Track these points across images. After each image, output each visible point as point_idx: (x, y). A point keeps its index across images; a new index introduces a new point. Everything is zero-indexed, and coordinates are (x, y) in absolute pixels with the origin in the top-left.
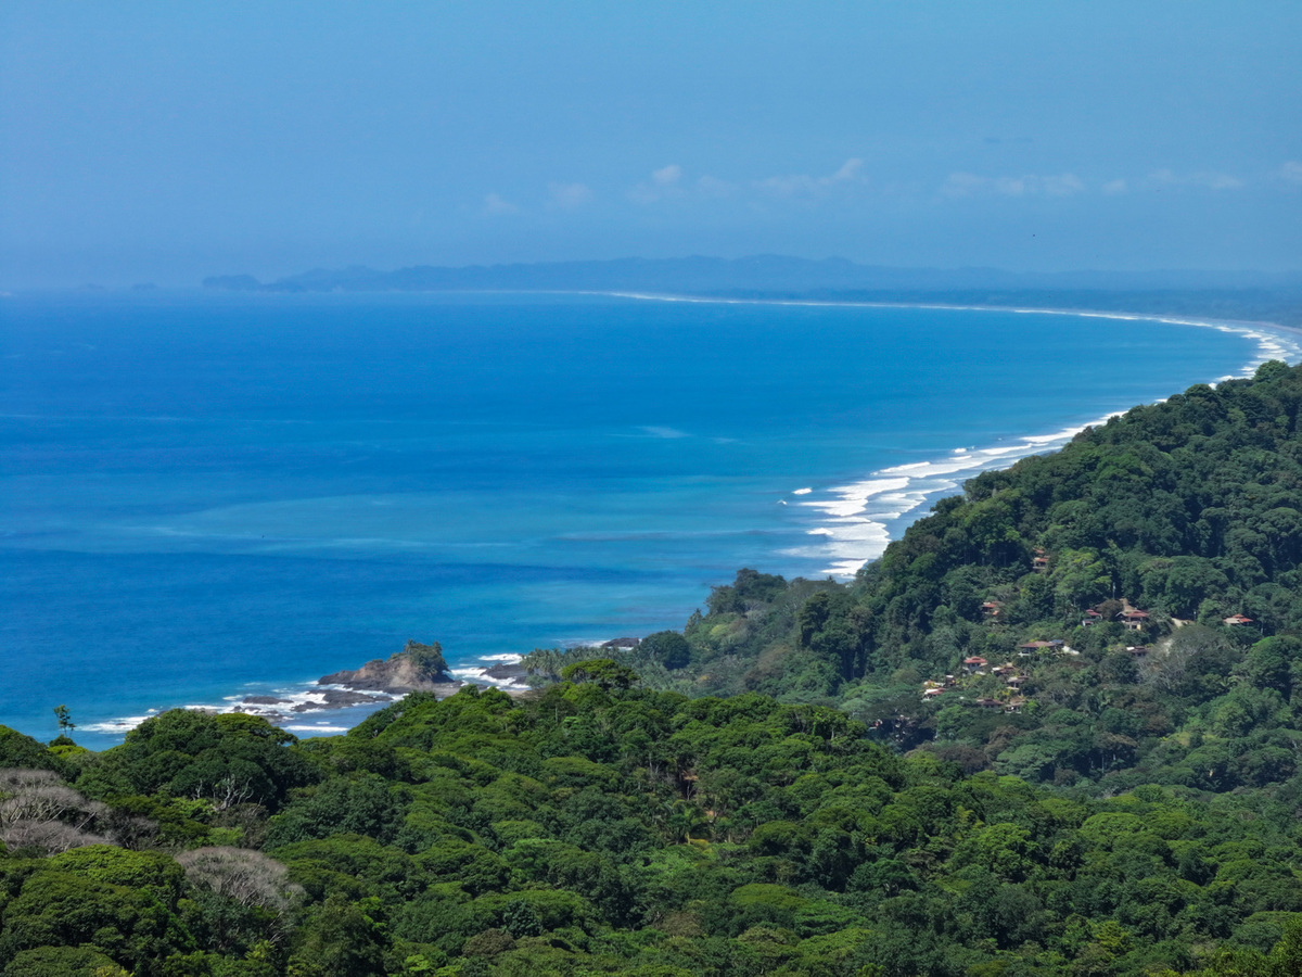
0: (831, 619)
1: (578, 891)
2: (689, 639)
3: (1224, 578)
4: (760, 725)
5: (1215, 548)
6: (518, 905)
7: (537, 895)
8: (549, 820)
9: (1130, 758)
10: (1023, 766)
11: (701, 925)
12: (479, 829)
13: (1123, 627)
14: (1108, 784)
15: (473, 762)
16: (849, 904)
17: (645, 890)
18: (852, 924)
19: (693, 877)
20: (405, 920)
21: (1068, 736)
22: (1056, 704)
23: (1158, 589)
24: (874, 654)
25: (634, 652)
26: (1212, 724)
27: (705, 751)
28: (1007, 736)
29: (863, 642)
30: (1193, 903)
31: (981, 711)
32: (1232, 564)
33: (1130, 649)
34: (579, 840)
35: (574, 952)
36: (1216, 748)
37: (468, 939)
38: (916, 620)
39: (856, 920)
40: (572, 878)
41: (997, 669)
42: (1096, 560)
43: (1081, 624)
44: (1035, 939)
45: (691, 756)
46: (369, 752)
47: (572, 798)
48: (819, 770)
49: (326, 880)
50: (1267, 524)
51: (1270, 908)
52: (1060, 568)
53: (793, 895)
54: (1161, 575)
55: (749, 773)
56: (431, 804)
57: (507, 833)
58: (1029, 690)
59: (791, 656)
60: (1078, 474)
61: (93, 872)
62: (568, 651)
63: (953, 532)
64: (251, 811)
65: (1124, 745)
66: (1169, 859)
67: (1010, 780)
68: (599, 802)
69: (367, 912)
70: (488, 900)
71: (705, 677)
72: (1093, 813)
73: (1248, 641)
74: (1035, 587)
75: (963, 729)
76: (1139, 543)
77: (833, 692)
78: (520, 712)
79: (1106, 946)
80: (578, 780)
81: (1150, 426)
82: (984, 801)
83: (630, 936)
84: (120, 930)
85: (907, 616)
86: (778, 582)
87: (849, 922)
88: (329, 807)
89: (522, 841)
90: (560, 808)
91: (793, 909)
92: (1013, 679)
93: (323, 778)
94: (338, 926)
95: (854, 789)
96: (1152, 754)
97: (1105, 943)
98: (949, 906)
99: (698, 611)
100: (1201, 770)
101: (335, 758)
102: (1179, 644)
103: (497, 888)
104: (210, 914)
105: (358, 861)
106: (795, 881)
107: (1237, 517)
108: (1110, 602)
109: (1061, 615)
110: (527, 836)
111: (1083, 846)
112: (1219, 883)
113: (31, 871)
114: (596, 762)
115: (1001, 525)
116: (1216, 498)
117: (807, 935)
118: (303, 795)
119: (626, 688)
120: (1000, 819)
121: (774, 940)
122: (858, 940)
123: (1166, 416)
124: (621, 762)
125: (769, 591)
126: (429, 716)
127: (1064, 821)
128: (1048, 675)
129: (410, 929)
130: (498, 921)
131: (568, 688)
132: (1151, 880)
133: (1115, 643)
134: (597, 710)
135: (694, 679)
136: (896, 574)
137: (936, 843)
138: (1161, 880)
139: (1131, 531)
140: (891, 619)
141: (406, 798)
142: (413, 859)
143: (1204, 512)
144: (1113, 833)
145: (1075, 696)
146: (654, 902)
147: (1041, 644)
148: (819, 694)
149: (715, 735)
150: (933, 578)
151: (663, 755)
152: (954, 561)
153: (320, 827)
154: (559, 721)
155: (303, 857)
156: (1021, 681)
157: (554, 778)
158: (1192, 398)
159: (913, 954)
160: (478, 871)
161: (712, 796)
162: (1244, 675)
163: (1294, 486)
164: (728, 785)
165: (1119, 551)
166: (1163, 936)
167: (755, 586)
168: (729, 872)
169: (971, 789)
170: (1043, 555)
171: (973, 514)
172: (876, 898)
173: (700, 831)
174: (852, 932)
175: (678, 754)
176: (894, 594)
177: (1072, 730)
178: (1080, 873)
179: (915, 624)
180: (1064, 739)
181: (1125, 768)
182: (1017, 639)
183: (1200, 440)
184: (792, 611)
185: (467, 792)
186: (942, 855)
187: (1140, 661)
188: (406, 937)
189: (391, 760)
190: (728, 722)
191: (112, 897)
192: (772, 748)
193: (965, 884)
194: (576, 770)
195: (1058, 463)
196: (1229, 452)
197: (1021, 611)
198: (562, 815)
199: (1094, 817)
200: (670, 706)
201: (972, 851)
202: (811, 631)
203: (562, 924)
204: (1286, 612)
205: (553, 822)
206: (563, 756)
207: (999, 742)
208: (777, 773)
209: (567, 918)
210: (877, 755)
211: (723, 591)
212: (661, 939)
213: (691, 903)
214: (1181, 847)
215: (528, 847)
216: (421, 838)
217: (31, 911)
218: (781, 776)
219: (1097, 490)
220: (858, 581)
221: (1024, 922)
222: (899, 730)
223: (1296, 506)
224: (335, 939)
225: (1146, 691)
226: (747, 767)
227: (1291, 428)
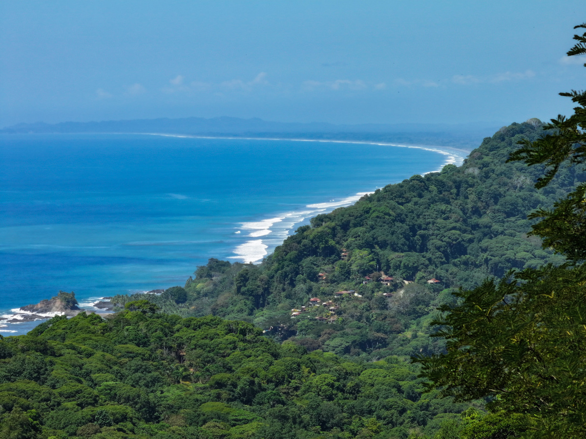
0: (250, 281)
1: (130, 405)
2: (187, 290)
3: (427, 262)
4: (214, 330)
5: (423, 249)
6: (102, 412)
7: (112, 408)
8: (117, 373)
9: (384, 344)
10: (336, 347)
11: (186, 421)
12: (85, 377)
13: (382, 284)
14: (374, 355)
15: (83, 347)
16: (254, 411)
17: (161, 405)
18: (255, 420)
19: (183, 399)
20: (50, 419)
21: (356, 333)
22: (351, 319)
23: (397, 267)
24: (270, 297)
25: (162, 295)
26: (421, 328)
27: (189, 341)
28: (329, 334)
29: (265, 291)
30: (410, 410)
31: (318, 322)
32: (431, 256)
33: (384, 294)
34: (131, 382)
35: (127, 434)
36: (423, 339)
37: (79, 428)
38: (288, 282)
39: (256, 418)
40: (127, 400)
41: (325, 303)
42: (370, 254)
43: (363, 283)
44: (338, 427)
45: (183, 344)
46: (35, 342)
47: (128, 363)
48: (241, 350)
49: (14, 401)
50: (447, 238)
51: (445, 412)
52: (353, 258)
53: (228, 407)
54: (398, 261)
55: (209, 352)
56: (64, 366)
57: (98, 379)
58: (339, 313)
59: (232, 298)
60: (361, 216)
62: (132, 295)
63: (305, 241)
65: (382, 338)
66: (400, 390)
67: (330, 354)
68: (141, 365)
69: (30, 416)
70: (88, 410)
71: (193, 307)
72: (366, 369)
73: (438, 291)
74: (342, 267)
75: (309, 330)
76: (389, 246)
77: (250, 314)
78: (105, 324)
79: (370, 430)
80: (131, 355)
81: (394, 194)
82: (315, 364)
83: (153, 426)
85: (284, 280)
86: (227, 264)
87: (253, 419)
88: (16, 368)
89: (105, 383)
90: (123, 368)
91: (228, 413)
92: (332, 308)
93: (14, 355)
94: (17, 423)
95: (257, 359)
96: (394, 342)
97: (370, 428)
98: (299, 412)
99: (191, 277)
100: (417, 349)
101: (20, 346)
102: (406, 292)
103: (93, 405)
105: (30, 392)
106: (229, 400)
107: (433, 235)
108: (376, 273)
109: (353, 279)
110: (107, 381)
111: (361, 384)
112: (422, 401)
114: (139, 347)
115: (326, 238)
116: (424, 226)
117: (234, 425)
118: (4, 363)
119: (154, 313)
120: (323, 372)
121: (219, 428)
122: (257, 427)
123: (401, 189)
124: (151, 347)
125: (223, 268)
126: (64, 326)
127: (352, 373)
128: (348, 306)
129: (52, 424)
130: (93, 419)
131: (127, 313)
133: (378, 291)
134: (141, 323)
135: (188, 308)
136: (279, 260)
137: (294, 383)
138: (396, 399)
139: (385, 241)
140: (277, 281)
141: (52, 363)
142: (55, 391)
143: (418, 232)
144: (374, 378)
145: (360, 316)
146: (164, 411)
147: (344, 292)
148: (245, 315)
149: (194, 335)
150: (296, 262)
151: (170, 343)
152: (305, 255)
153: (12, 377)
154: (123, 328)
155: (4, 390)
156: (335, 309)
157: (120, 354)
158: (413, 181)
159: (282, 434)
160: (84, 397)
161: (192, 362)
162: (436, 306)
163: (459, 221)
164: (199, 357)
165: (380, 250)
166: (396, 425)
167: (218, 266)
168: (199, 397)
169: (310, 358)
170: (346, 252)
171: (314, 233)
172: (266, 408)
173: (186, 378)
174: (254, 424)
175: (177, 343)
176: (278, 270)
177: (359, 331)
178: (359, 396)
179: (288, 283)
180: (355, 335)
181: (383, 348)
182: (334, 290)
183: (417, 200)
184: (233, 277)
185: (80, 361)
186: (297, 389)
187: (389, 300)
188: (51, 427)
189: (46, 346)
190: (200, 328)
192: (219, 340)
193: (307, 401)
194: (130, 350)
195: (352, 211)
196: (429, 205)
197: (335, 277)
198: (124, 371)
199: (366, 371)
200: (174, 321)
201: (310, 387)
202: (241, 286)
203: (122, 421)
204: (455, 277)
205: (119, 374)
206: (124, 344)
207: (325, 337)
208: (222, 352)
209: (124, 418)
210: (267, 343)
211: (202, 268)
212: (167, 427)
213: (182, 411)
214: (405, 384)
215: (108, 386)
216: (58, 382)
218: (224, 353)
219: (370, 223)
220: (263, 264)
221: (333, 419)
222: (280, 331)
223: (460, 229)
224: (15, 429)
225: (392, 313)
226: (208, 349)
227: (458, 194)
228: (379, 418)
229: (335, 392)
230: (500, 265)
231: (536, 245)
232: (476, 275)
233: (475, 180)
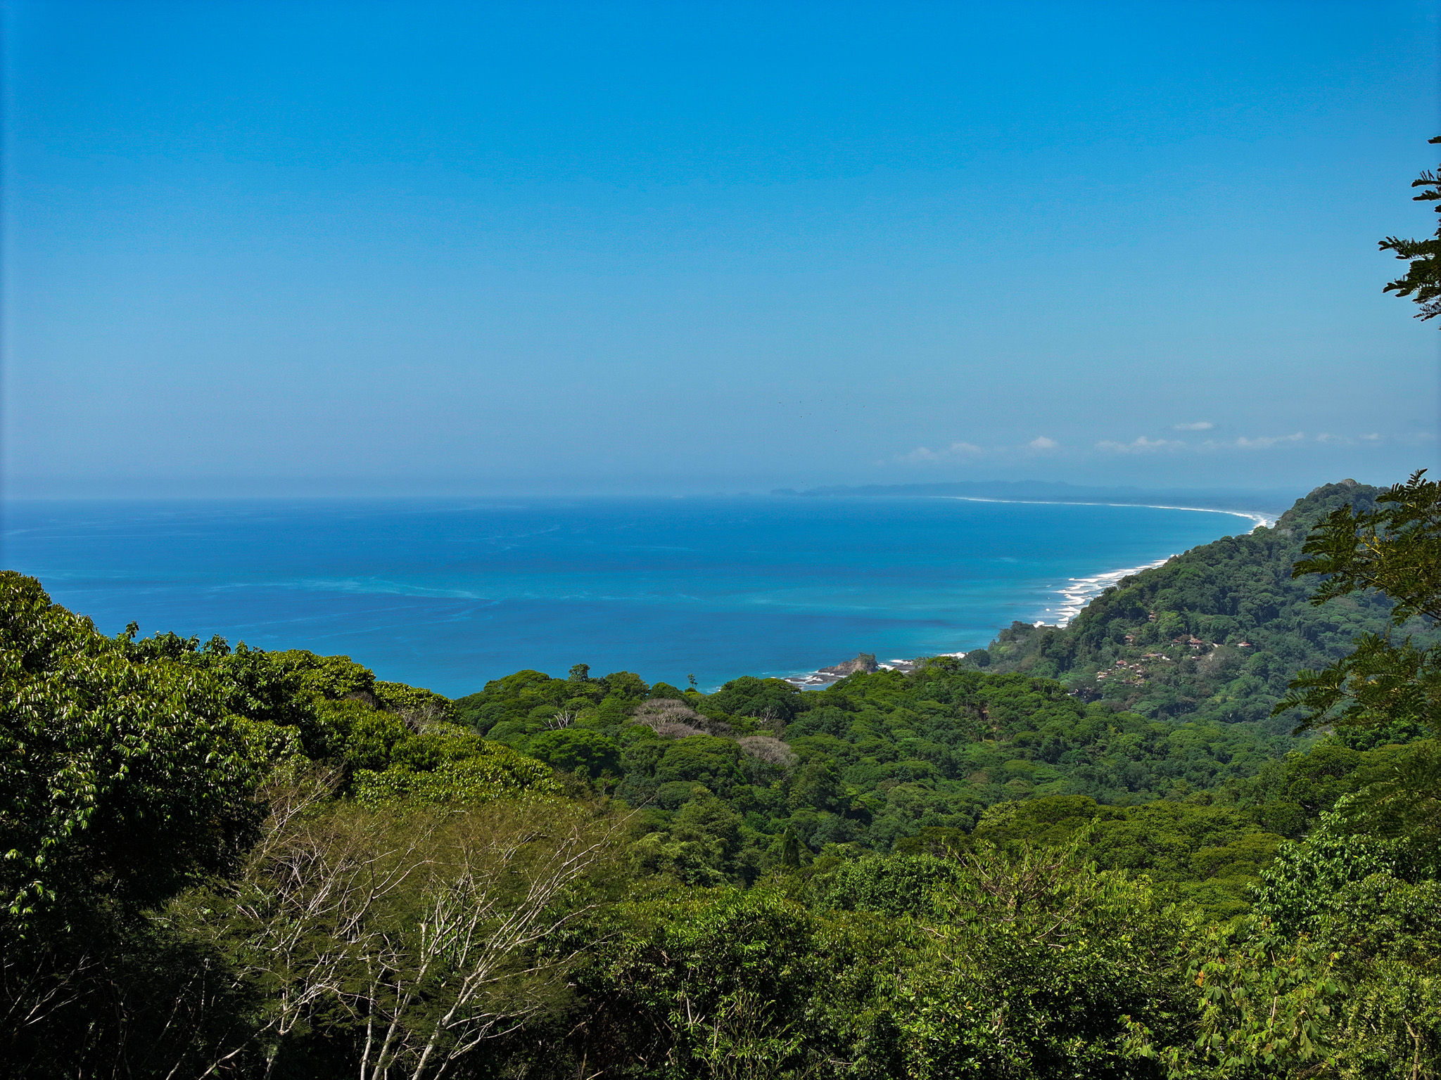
0: (1055, 643)
1: (932, 762)
2: (990, 653)
3: (1238, 625)
4: (1018, 687)
5: (1234, 611)
6: (902, 767)
7: (912, 763)
8: (918, 729)
9: (1192, 708)
10: (1143, 711)
11: (988, 779)
12: (885, 733)
13: (1190, 647)
14: (1182, 719)
15: (883, 703)
16: (1058, 770)
17: (963, 762)
19: (985, 757)
20: (849, 773)
21: (1164, 697)
22: (1158, 683)
24: (1075, 659)
25: (965, 659)
26: (1231, 692)
27: (993, 699)
28: (1136, 697)
29: (1070, 654)
30: (1221, 772)
31: (1124, 686)
32: (1241, 619)
33: (1193, 657)
34: (932, 739)
36: (1233, 703)
37: (879, 783)
38: (1094, 644)
39: (1061, 777)
40: (928, 756)
41: (1132, 666)
42: (1178, 616)
43: (1171, 646)
44: (1146, 787)
45: (986, 702)
46: (835, 697)
47: (929, 720)
48: (1046, 708)
49: (811, 754)
50: (1258, 600)
52: (1161, 620)
53: (1032, 765)
54: (1208, 623)
55: (1013, 709)
56: (863, 721)
57: (898, 735)
58: (1146, 676)
59: (1036, 660)
60: (1170, 577)
61: (698, 746)
62: (934, 658)
63: (1112, 603)
64: (778, 723)
65: (1190, 702)
66: (1210, 751)
67: (1137, 716)
68: (942, 722)
69: (828, 767)
70: (888, 765)
71: (995, 669)
72: (1175, 731)
73: (1249, 654)
74: (1149, 629)
75: (1116, 694)
76: (1198, 609)
77: (1055, 676)
78: (906, 680)
79: (1179, 791)
80: (933, 711)
81: (1204, 555)
82: (1123, 724)
83: (955, 783)
84: (711, 774)
85: (1090, 642)
86: (1031, 628)
87: (1058, 778)
88: (814, 721)
89: (906, 739)
90: (923, 724)
91: (1032, 772)
92: (1139, 671)
93: (812, 709)
94: (815, 774)
95: (1062, 717)
96: (1203, 706)
98: (1105, 772)
99: (994, 640)
100: (1226, 713)
101: (818, 701)
102: (1216, 655)
103: (893, 760)
104: (754, 767)
105: (827, 746)
106: (1033, 759)
107: (1244, 597)
108: (1184, 636)
109: (1161, 642)
110: (908, 737)
111: (1169, 745)
112: (1234, 763)
113: (668, 746)
114: (941, 703)
115: (1134, 600)
116: (1234, 588)
117: (1038, 784)
118: (802, 716)
119: (956, 670)
120: (1130, 732)
121: (1023, 785)
122: (1062, 786)
123: (1211, 550)
124: (953, 704)
125: (1027, 631)
126: (864, 681)
127: (1160, 734)
128: (1155, 670)
129: (851, 778)
130: (893, 775)
131: (929, 670)
132: (1201, 760)
133: (1186, 655)
134: (943, 680)
135: (992, 669)
136: (1085, 622)
137: (1100, 742)
138: (1205, 760)
139: (1194, 603)
140: (1083, 643)
141: (851, 719)
142: (853, 746)
143: (1228, 595)
144: (1183, 740)
145: (1168, 679)
146: (967, 768)
147: (1152, 655)
148: (1048, 678)
149: (997, 692)
150: (1102, 624)
151: (973, 701)
152: (1112, 616)
153: (810, 731)
154: (924, 684)
155: (801, 744)
156: (1143, 672)
157: (921, 710)
158: (1224, 542)
160: (884, 752)
161: (995, 720)
162: (1246, 670)
163: (1270, 583)
164: (1003, 715)
165: (1188, 612)
167: (1020, 629)
168: (1002, 754)
169: (1117, 718)
170: (1154, 614)
171: (1121, 595)
172: (1072, 767)
173: (989, 736)
174: (1060, 782)
175: (980, 700)
176: (1084, 632)
177: (1167, 694)
178: (1168, 757)
179: (1094, 646)
180: (1162, 699)
181: (1191, 712)
182: (1141, 653)
183: (1227, 562)
184: (1037, 641)
185: (880, 716)
186: (1103, 748)
187: (1198, 663)
188: (848, 781)
189: (845, 701)
190: (1003, 686)
191: (707, 758)
193: (1113, 762)
194: (932, 707)
195: (1161, 571)
196: (1240, 567)
197: (1143, 640)
198: (925, 727)
200: (977, 678)
201: (1117, 746)
202: (1046, 648)
203: (923, 777)
204: (1266, 641)
205: (920, 730)
206: (926, 700)
207: (1132, 700)
208: (1026, 710)
209: (925, 774)
211: (1006, 631)
212: (969, 784)
213: (984, 768)
214: (1215, 746)
215: (908, 742)
216: (857, 736)
217: (668, 765)
218: (1028, 711)
219: (1178, 584)
220: (1068, 627)
221: (1141, 779)
222: (1086, 695)
223: (1272, 592)
224: (813, 779)
225: (1201, 677)
226: (1012, 706)
227: (1269, 556)
228: (1189, 779)
229: (1142, 752)
230: (1313, 628)
231: (1351, 609)
232: (1289, 638)
233: (1288, 542)
